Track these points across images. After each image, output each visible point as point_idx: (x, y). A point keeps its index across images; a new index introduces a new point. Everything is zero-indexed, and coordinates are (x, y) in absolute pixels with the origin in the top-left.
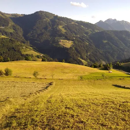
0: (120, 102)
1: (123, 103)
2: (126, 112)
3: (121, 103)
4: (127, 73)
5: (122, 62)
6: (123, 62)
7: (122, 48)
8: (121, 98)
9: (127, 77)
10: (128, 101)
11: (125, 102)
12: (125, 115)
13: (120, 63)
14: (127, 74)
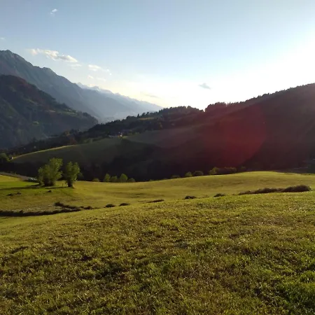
0: (5, 253)
1: (13, 252)
2: (17, 273)
3: (8, 256)
4: (28, 178)
5: (12, 153)
6: (17, 154)
7: (11, 117)
8: (8, 243)
9: (28, 188)
10: (24, 246)
11: (17, 250)
12: (15, 282)
13: (8, 155)
14: (26, 181)
